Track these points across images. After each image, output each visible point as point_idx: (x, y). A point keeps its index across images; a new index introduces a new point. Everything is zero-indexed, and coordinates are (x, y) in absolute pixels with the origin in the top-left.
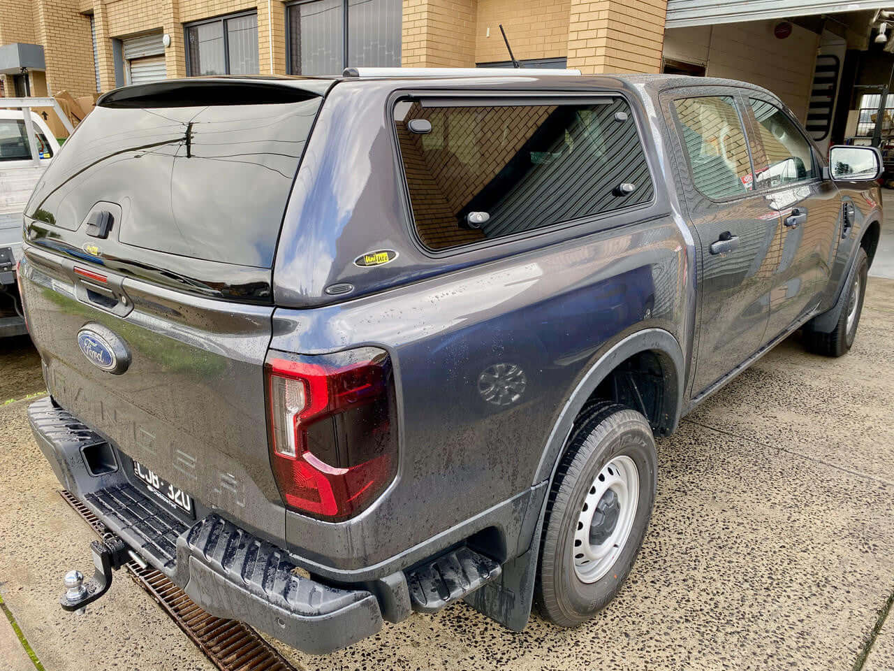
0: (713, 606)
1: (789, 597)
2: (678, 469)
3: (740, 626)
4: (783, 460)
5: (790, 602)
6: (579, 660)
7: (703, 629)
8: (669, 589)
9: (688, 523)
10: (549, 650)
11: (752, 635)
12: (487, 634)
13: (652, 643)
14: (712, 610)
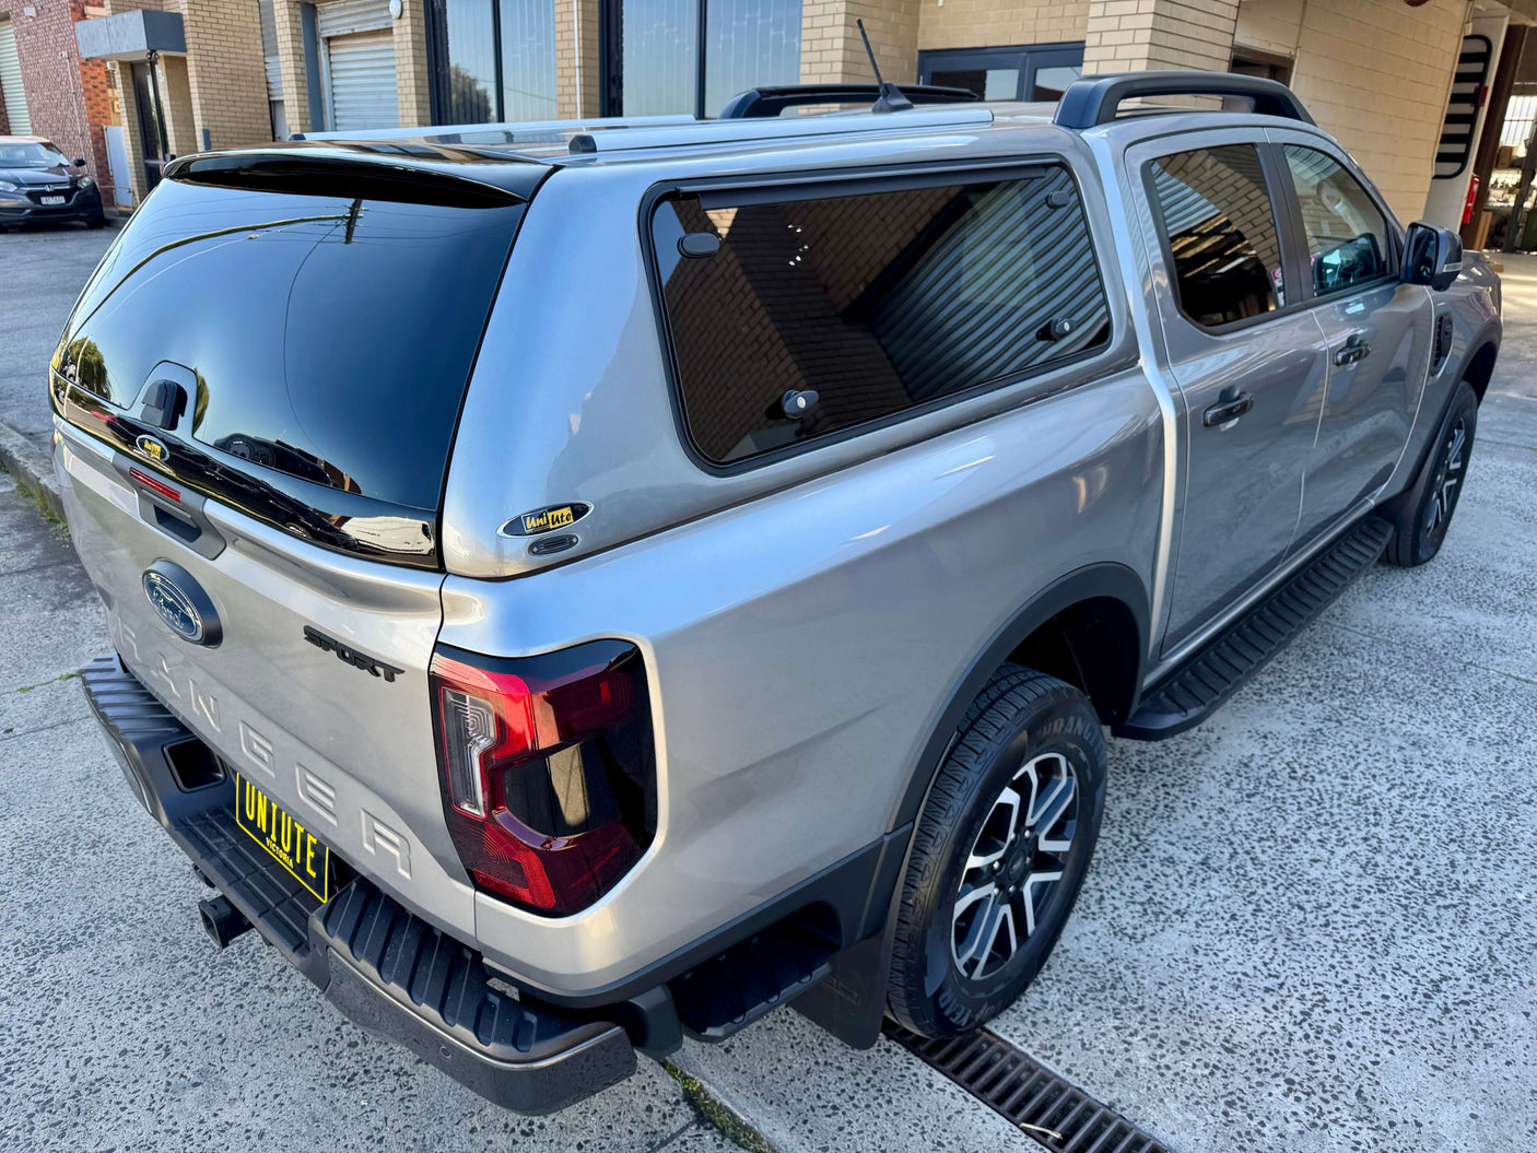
0: (1412, 873)
1: (1516, 862)
2: (1322, 689)
3: (1456, 898)
4: (1474, 679)
5: (1518, 868)
6: (1242, 937)
7: (1404, 902)
8: (1346, 850)
9: (1352, 764)
10: (1198, 925)
11: (1474, 911)
12: (1106, 903)
13: (1338, 918)
14: (1412, 878)
